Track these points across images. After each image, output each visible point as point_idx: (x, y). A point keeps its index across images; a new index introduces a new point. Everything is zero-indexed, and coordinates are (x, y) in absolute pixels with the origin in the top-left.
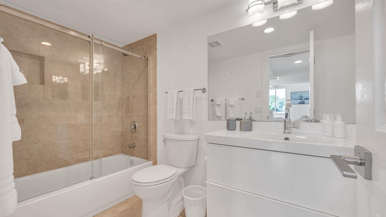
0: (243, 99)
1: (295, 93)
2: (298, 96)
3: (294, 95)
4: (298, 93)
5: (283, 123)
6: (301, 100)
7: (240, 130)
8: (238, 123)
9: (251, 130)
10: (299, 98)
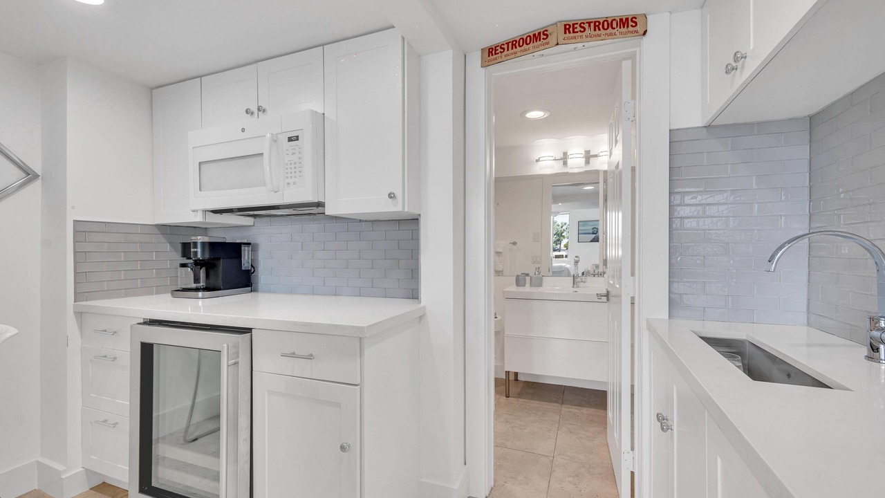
0: (514, 243)
1: (585, 222)
2: (589, 229)
3: (584, 225)
4: (590, 223)
5: (572, 278)
6: (594, 235)
7: (531, 286)
8: (528, 279)
9: (541, 286)
10: (591, 231)
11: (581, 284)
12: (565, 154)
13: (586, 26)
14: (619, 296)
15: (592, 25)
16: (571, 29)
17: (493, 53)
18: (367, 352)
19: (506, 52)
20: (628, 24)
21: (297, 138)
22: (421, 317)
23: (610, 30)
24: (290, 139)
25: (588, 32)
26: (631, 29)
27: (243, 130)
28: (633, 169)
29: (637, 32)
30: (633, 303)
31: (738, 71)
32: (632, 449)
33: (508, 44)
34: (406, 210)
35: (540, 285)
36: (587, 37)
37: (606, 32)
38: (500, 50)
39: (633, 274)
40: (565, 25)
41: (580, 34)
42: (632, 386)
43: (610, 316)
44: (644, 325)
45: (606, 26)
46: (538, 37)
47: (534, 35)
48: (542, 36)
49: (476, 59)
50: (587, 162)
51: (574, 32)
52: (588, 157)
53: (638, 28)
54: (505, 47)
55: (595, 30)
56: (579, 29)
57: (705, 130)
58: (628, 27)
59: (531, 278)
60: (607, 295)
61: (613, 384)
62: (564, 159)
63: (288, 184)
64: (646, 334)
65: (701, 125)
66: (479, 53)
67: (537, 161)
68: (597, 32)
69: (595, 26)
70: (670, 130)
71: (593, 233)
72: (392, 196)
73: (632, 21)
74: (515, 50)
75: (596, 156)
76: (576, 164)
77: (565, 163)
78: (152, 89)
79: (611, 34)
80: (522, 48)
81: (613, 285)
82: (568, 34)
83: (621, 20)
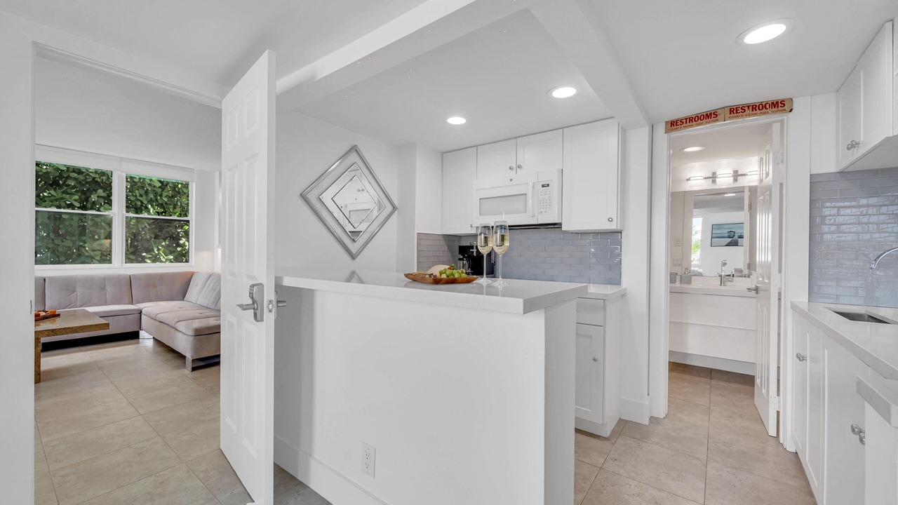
1: (719, 226)
2: (725, 232)
3: (718, 229)
4: (726, 227)
5: (719, 278)
6: (731, 239)
7: (681, 282)
9: (691, 283)
10: (727, 235)
11: (728, 283)
12: (714, 174)
13: (746, 108)
14: (767, 291)
15: (751, 107)
16: (735, 111)
17: (674, 124)
18: (608, 309)
19: (684, 125)
20: (778, 105)
21: (548, 185)
22: (623, 296)
23: (764, 110)
24: (543, 186)
25: (747, 112)
26: (780, 108)
27: (511, 180)
28: (781, 185)
29: (785, 110)
30: (780, 299)
31: (856, 149)
32: (778, 395)
33: (686, 119)
34: (619, 228)
35: (689, 282)
36: (746, 115)
37: (761, 111)
38: (680, 123)
39: (780, 271)
40: (730, 109)
41: (741, 114)
42: (779, 368)
43: (759, 305)
44: (789, 306)
45: (761, 108)
46: (710, 116)
47: (707, 114)
48: (713, 116)
49: (661, 129)
50: (735, 180)
51: (737, 113)
52: (736, 175)
53: (786, 108)
54: (684, 121)
55: (753, 110)
56: (740, 110)
57: (838, 174)
58: (778, 107)
59: (681, 276)
60: (757, 290)
61: (762, 365)
62: (713, 178)
63: (541, 212)
64: (790, 313)
65: (835, 171)
66: (664, 125)
67: (687, 180)
68: (754, 112)
69: (753, 108)
70: (811, 175)
71: (729, 237)
72: (610, 220)
73: (781, 103)
74: (691, 123)
75: (744, 175)
76: (725, 181)
77: (714, 182)
78: (443, 153)
79: (765, 113)
80: (697, 123)
81: (763, 282)
82: (732, 115)
83: (773, 103)
